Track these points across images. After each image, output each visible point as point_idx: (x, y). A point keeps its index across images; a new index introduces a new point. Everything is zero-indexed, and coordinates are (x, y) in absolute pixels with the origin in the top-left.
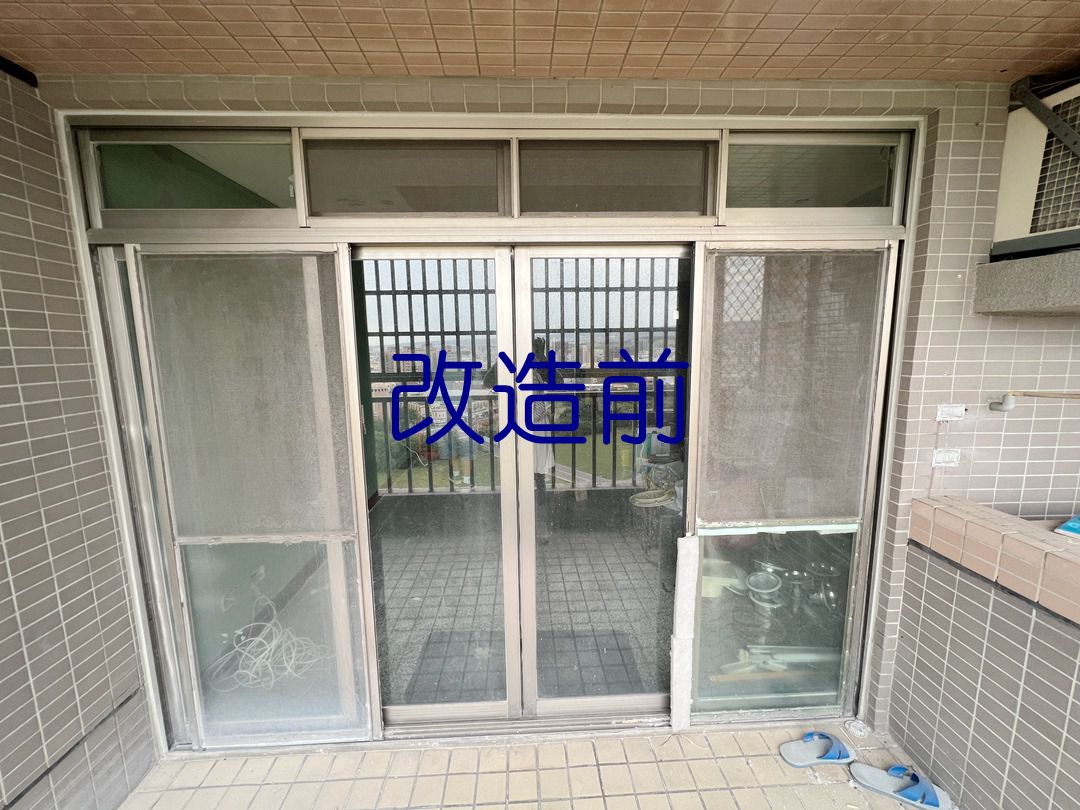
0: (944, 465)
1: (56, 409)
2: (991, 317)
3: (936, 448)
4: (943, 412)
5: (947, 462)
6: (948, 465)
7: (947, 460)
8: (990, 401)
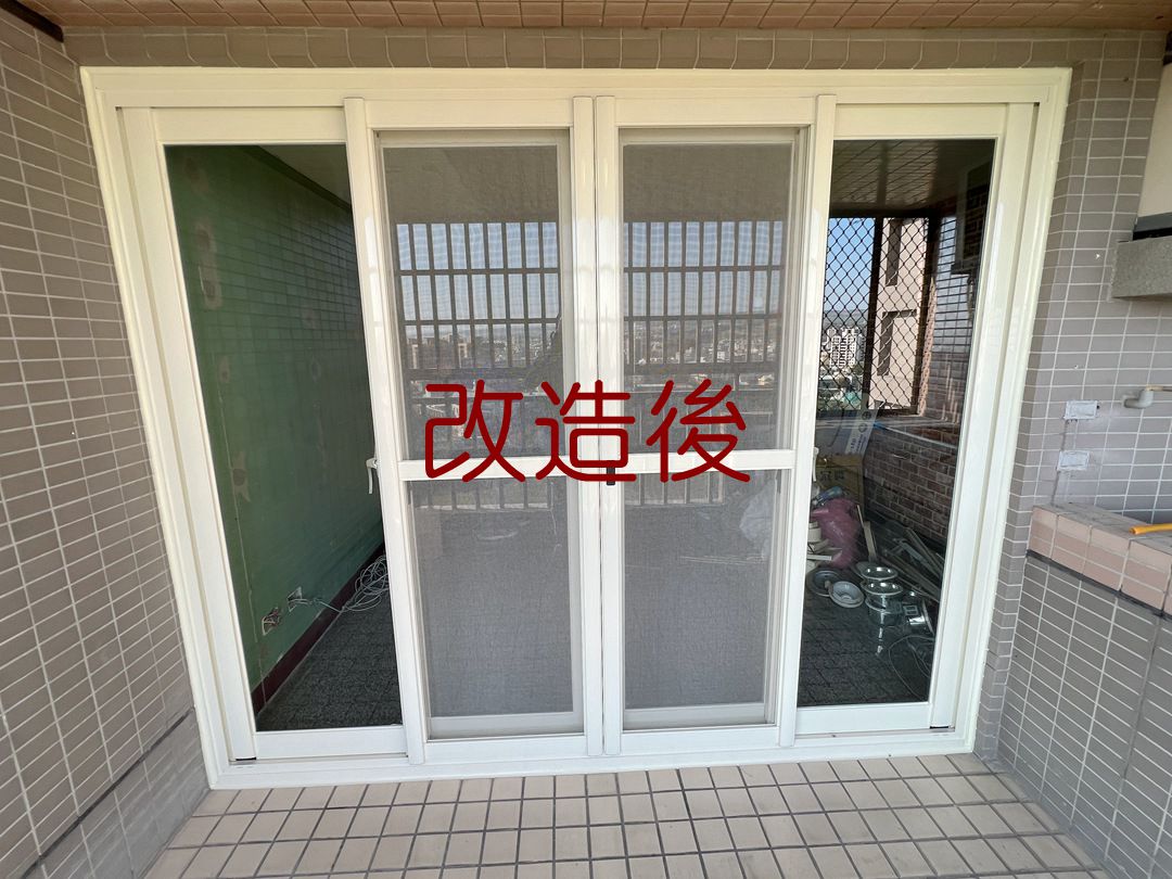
0: (1071, 469)
2: (1131, 303)
3: (1063, 449)
4: (1073, 410)
5: (1073, 466)
6: (1074, 469)
7: (1074, 463)
8: (1125, 397)
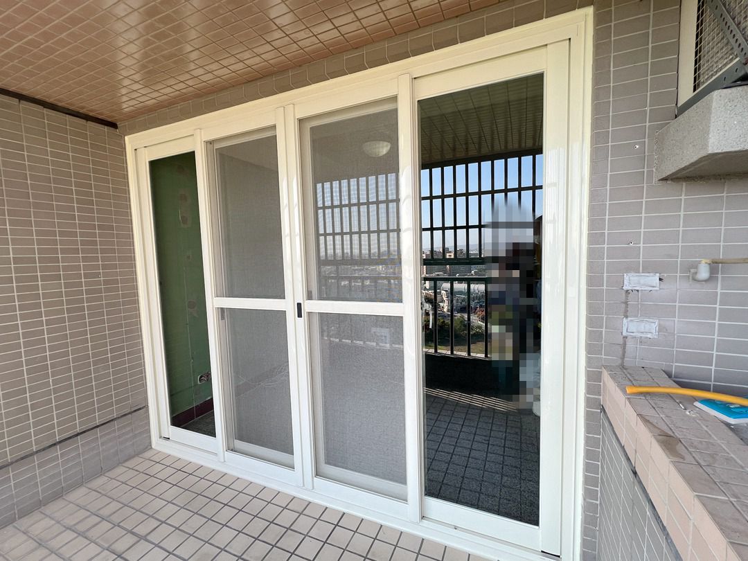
0: (639, 335)
1: (115, 266)
3: (626, 316)
4: (631, 281)
5: (641, 333)
6: (643, 335)
7: (641, 330)
